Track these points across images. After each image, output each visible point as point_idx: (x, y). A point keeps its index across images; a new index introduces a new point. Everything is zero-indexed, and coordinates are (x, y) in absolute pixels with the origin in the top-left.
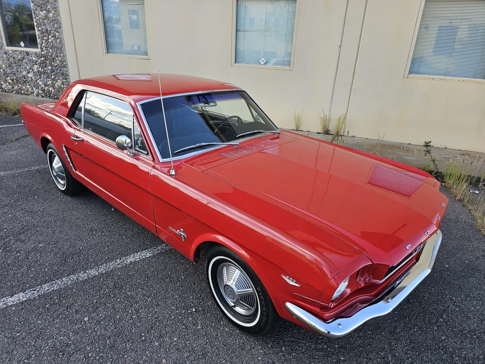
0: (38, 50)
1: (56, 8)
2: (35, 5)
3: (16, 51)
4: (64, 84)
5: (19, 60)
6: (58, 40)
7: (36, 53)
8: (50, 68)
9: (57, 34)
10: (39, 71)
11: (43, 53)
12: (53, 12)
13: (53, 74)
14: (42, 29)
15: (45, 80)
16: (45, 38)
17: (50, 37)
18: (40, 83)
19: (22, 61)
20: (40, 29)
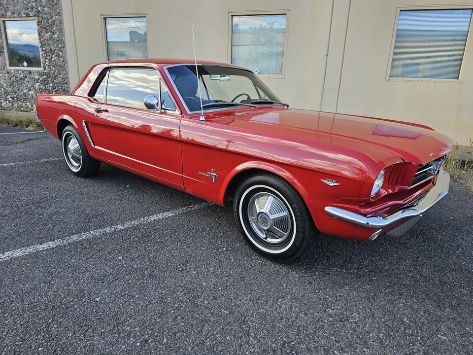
0: (41, 69)
1: (61, 29)
2: (41, 27)
3: (19, 70)
5: (21, 79)
6: (62, 59)
7: (38, 72)
8: (51, 85)
10: (40, 89)
11: (45, 71)
12: (58, 33)
13: (54, 90)
14: (46, 49)
16: (48, 57)
17: (53, 56)
19: (24, 80)
20: (44, 49)
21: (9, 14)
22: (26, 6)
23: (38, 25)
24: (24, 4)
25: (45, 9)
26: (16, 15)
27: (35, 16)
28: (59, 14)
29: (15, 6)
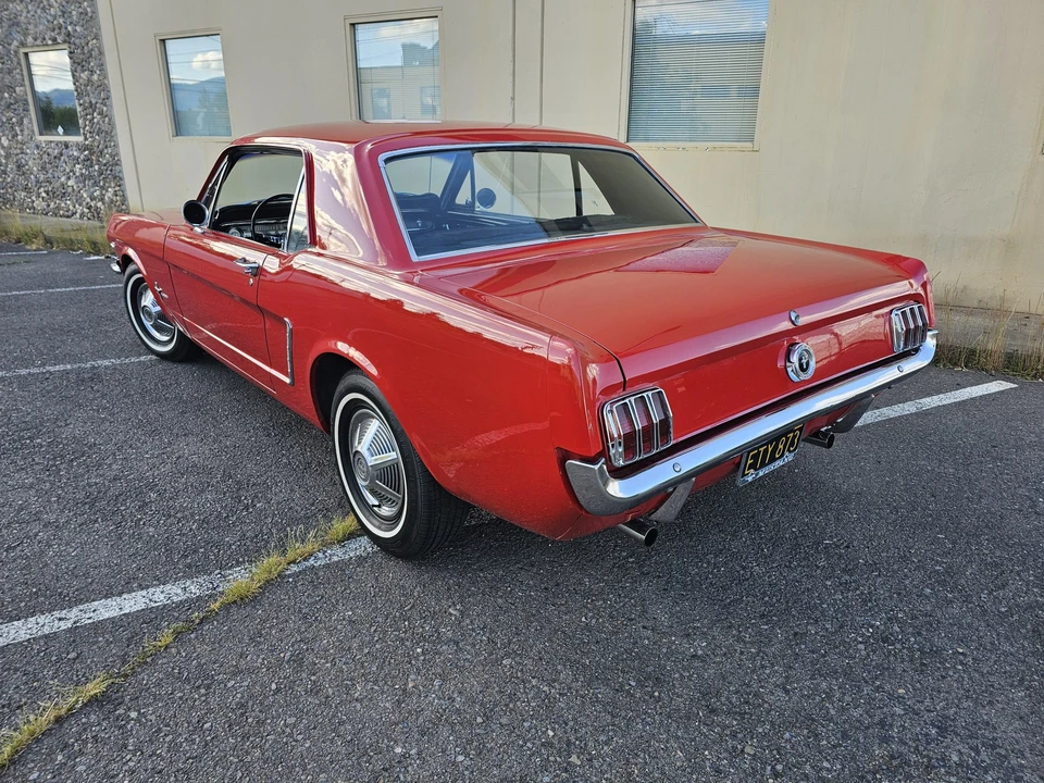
0: (80, 139)
1: (102, 65)
2: (74, 62)
3: (51, 142)
4: (116, 195)
5: (55, 157)
6: (107, 119)
7: (78, 144)
8: (96, 167)
9: (105, 109)
10: (82, 174)
11: (87, 142)
12: (98, 72)
13: (101, 178)
14: (85, 102)
15: (92, 190)
16: (88, 117)
17: (95, 114)
18: (85, 195)
19: (59, 159)
20: (81, 102)
21: (30, 39)
22: (51, 26)
23: (71, 58)
24: (48, 21)
25: (78, 28)
26: (38, 42)
27: (65, 42)
28: (97, 37)
29: (36, 26)
